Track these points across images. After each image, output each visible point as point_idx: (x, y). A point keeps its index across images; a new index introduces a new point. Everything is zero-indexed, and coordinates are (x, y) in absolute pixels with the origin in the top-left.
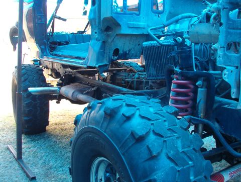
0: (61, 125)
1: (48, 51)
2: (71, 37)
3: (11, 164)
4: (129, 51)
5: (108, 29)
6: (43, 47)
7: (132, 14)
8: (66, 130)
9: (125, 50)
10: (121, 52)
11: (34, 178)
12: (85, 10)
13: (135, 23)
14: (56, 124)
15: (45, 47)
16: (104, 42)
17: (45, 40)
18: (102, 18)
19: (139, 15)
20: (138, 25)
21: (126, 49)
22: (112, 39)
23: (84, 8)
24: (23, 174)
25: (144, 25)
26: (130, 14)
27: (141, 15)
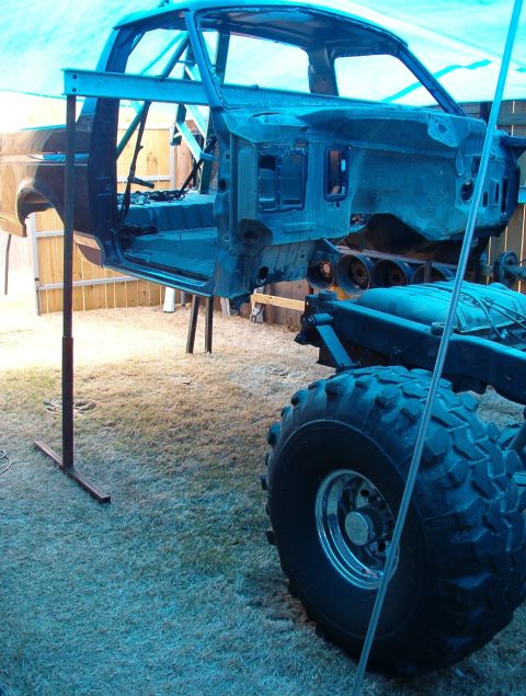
0: (134, 396)
1: (118, 250)
2: (158, 213)
3: (53, 477)
4: (285, 268)
5: (249, 235)
6: (109, 243)
7: (290, 209)
8: (147, 406)
9: (278, 268)
10: (271, 271)
11: (107, 500)
12: (177, 135)
13: (295, 224)
14: (123, 395)
15: (113, 243)
16: (242, 257)
17: (112, 230)
18: (239, 219)
19: (301, 209)
20: (300, 226)
21: (280, 266)
22: (256, 252)
23: (176, 131)
24: (83, 494)
25: (311, 226)
26: (286, 210)
27: (306, 209)
